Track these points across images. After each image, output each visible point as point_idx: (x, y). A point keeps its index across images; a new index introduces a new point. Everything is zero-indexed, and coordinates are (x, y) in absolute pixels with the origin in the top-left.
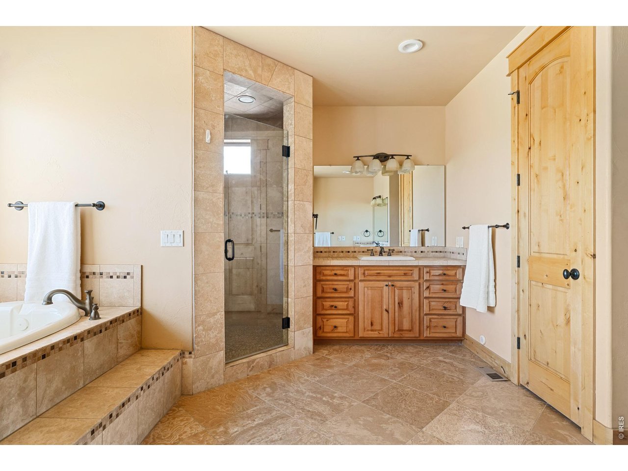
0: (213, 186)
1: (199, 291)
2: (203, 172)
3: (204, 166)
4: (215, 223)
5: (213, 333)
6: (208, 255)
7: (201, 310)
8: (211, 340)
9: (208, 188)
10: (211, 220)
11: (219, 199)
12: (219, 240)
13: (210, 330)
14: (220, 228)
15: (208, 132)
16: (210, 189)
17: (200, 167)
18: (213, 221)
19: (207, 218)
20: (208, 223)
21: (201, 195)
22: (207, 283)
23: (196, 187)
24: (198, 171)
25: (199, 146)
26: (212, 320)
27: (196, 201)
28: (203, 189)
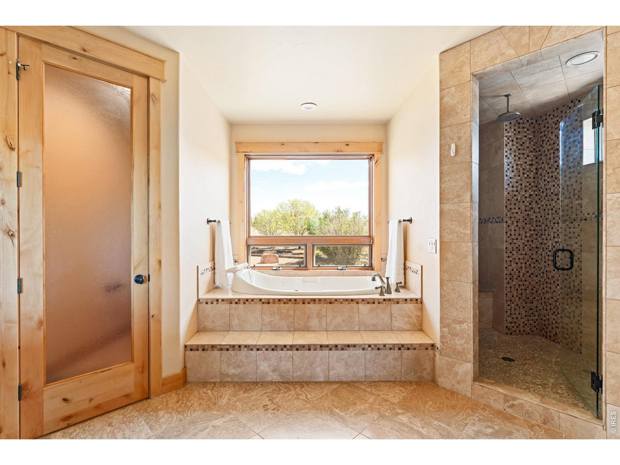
0: (459, 196)
1: (445, 295)
2: (448, 185)
3: (449, 180)
4: (461, 233)
5: (459, 340)
6: (454, 263)
7: (447, 314)
8: (457, 347)
9: (453, 199)
10: (457, 230)
11: (466, 208)
12: (466, 250)
13: (456, 336)
14: (467, 238)
15: (453, 146)
16: (456, 200)
17: (446, 181)
18: (458, 231)
19: (453, 228)
20: (454, 233)
21: (447, 207)
22: (453, 290)
23: (442, 201)
24: (443, 186)
25: (444, 162)
26: (458, 327)
27: (442, 213)
28: (449, 201)
